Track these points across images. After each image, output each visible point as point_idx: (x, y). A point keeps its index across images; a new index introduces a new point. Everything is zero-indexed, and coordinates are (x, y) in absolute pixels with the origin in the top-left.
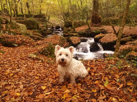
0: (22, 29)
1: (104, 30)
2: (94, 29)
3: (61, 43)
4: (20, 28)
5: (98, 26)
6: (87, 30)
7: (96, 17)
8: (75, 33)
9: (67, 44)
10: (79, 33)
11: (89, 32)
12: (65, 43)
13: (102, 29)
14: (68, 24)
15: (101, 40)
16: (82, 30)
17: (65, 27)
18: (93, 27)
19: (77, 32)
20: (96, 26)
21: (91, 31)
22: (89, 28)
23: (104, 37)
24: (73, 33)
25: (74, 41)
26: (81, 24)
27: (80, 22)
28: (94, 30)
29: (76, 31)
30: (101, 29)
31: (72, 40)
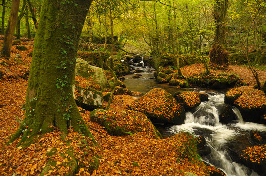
0: (98, 77)
1: (235, 77)
2: (218, 74)
3: (168, 106)
4: (96, 75)
5: (222, 69)
6: (204, 76)
7: (219, 52)
8: (181, 78)
9: (178, 106)
10: (189, 80)
11: (208, 78)
12: (174, 105)
13: (232, 76)
14: (166, 60)
15: (238, 101)
16: (194, 75)
17: (160, 65)
18: (215, 69)
19: (185, 78)
20: (219, 68)
21: (211, 78)
22: (208, 73)
23: (242, 96)
24: (178, 78)
25: (189, 101)
26: (189, 62)
27: (187, 58)
28: (217, 77)
29: (183, 76)
30: (230, 76)
31: (185, 99)
